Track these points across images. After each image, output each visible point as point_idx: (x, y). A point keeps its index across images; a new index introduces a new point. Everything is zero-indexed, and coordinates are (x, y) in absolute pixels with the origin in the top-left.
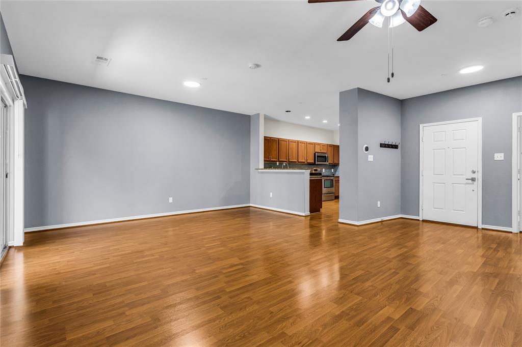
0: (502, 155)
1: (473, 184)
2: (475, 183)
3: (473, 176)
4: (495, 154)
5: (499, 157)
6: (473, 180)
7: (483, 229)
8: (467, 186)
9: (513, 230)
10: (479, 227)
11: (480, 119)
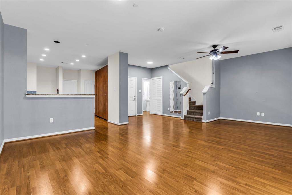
0: (141, 91)
2: (135, 100)
3: (135, 98)
4: (139, 90)
8: (133, 101)
9: (142, 114)
10: (136, 115)
11: (136, 78)
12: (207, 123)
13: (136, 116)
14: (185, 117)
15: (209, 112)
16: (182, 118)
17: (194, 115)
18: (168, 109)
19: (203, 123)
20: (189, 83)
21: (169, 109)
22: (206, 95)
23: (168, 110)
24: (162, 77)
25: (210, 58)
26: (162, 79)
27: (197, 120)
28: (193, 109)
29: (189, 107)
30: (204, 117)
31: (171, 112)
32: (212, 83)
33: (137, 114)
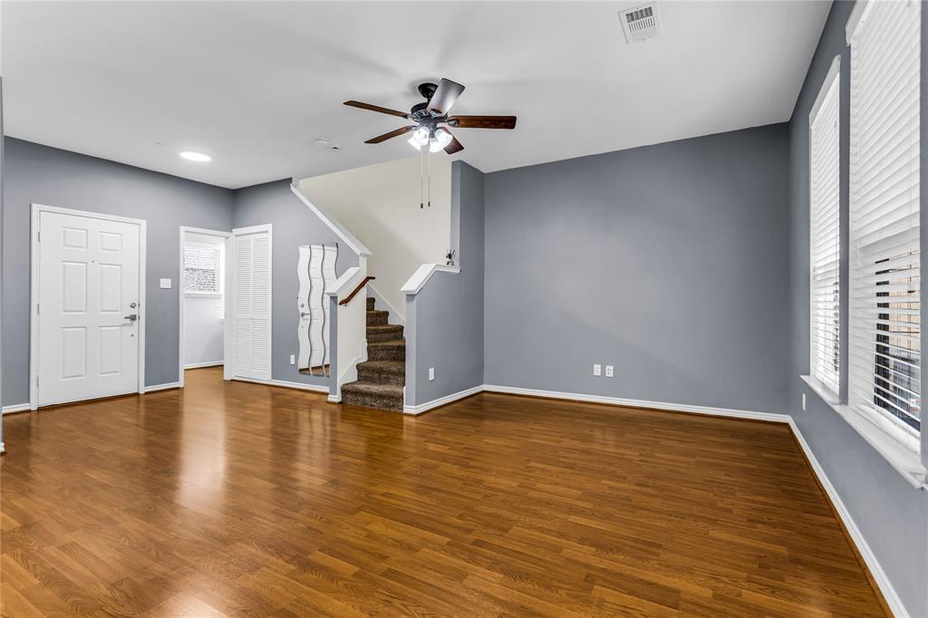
0: (169, 281)
1: (132, 325)
2: (136, 323)
3: (134, 311)
4: (162, 280)
5: (166, 283)
6: (133, 318)
7: (146, 393)
8: (123, 328)
9: (180, 384)
10: (142, 392)
11: (144, 223)
12: (418, 415)
13: (137, 395)
14: (344, 391)
15: (431, 371)
16: (331, 398)
17: (381, 383)
18: (293, 357)
19: (405, 418)
20: (369, 253)
21: (297, 359)
22: (415, 301)
23: (293, 362)
24: (269, 227)
25: (409, 141)
26: (270, 235)
27: (387, 406)
28: (382, 359)
29: (368, 348)
30: (408, 391)
31: (301, 370)
32: (450, 256)
33: (146, 385)
